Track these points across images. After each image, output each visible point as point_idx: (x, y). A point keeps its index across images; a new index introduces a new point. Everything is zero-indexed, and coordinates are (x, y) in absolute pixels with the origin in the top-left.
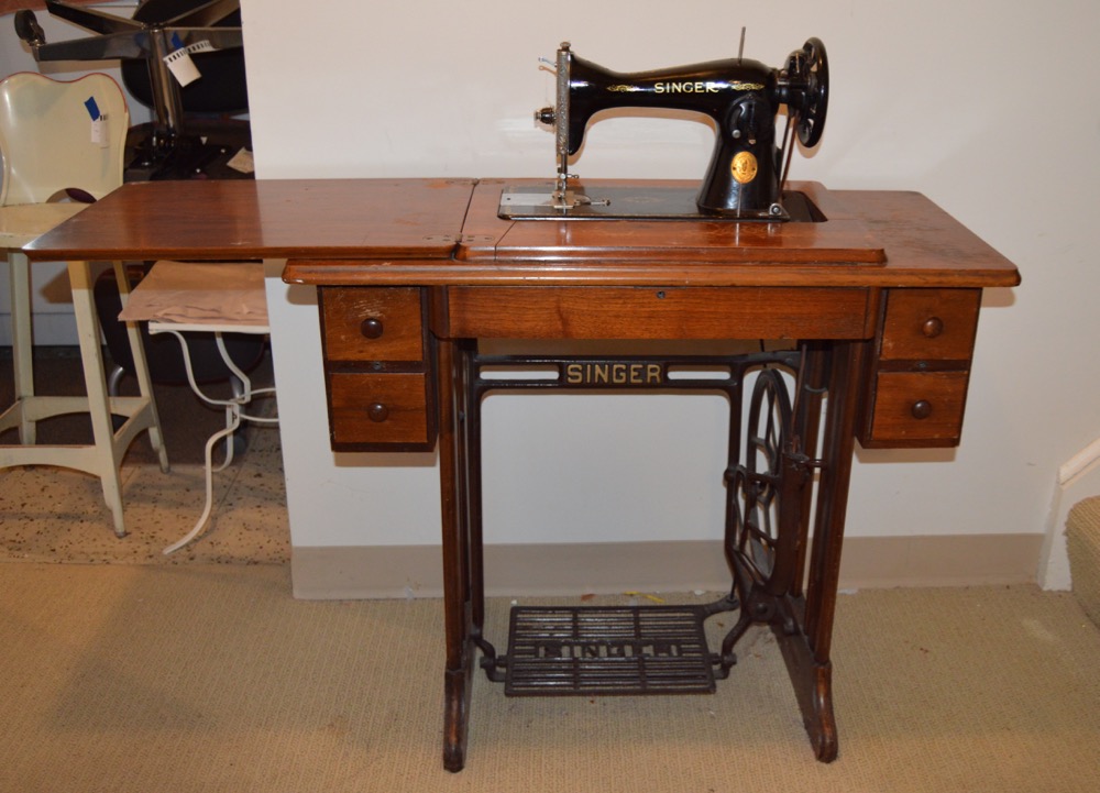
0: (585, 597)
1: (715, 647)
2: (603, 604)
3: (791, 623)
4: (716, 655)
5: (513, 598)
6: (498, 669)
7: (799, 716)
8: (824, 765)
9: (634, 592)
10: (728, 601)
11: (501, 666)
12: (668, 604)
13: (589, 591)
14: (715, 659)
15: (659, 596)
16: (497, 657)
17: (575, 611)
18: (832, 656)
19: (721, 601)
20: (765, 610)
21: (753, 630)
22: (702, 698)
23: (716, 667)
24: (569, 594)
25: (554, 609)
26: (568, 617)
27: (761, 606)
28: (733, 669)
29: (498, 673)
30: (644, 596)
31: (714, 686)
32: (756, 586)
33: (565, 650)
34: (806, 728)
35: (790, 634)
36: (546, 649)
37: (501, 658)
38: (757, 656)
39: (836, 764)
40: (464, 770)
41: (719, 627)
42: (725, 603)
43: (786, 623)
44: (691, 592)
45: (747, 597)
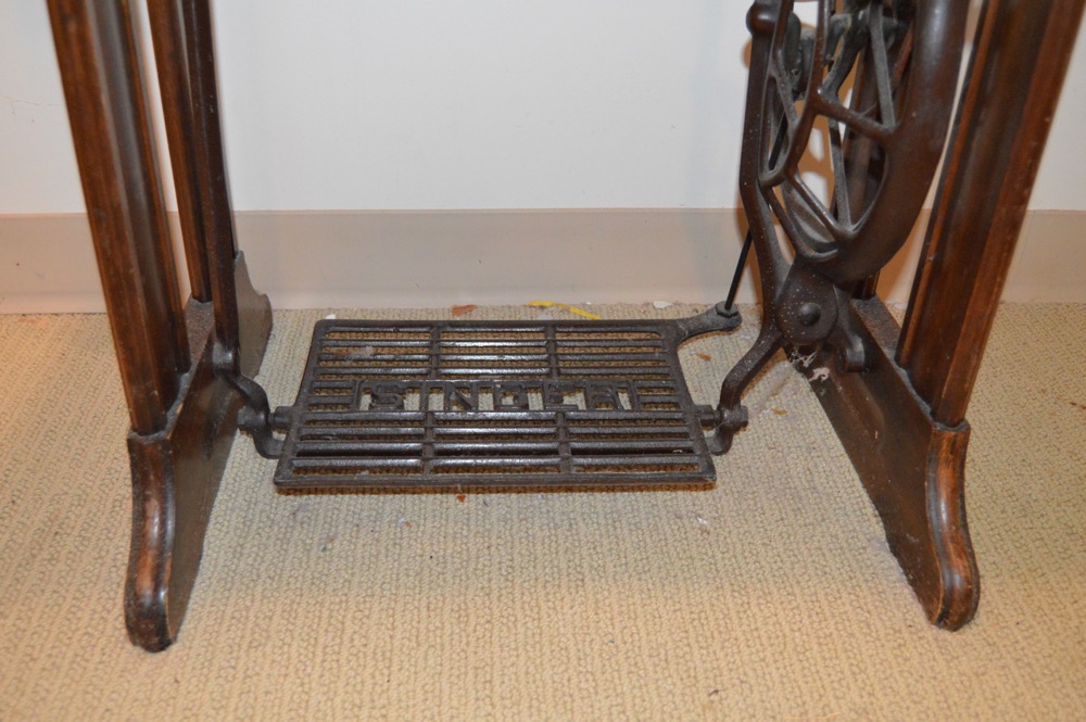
0: (457, 310)
1: (705, 391)
2: (492, 317)
3: (859, 347)
4: (708, 409)
5: (330, 310)
7: (878, 529)
8: (946, 634)
9: (547, 304)
10: (720, 314)
11: (284, 428)
12: (606, 318)
13: (464, 300)
14: (708, 419)
15: (591, 309)
16: (273, 410)
17: (436, 329)
18: (971, 415)
19: (707, 313)
20: (815, 318)
21: (783, 368)
23: (709, 434)
24: (433, 305)
25: (398, 326)
26: (421, 341)
27: (806, 309)
29: (277, 441)
30: (566, 310)
31: (711, 468)
32: (802, 264)
33: (412, 402)
34: (895, 551)
35: (856, 369)
36: (374, 397)
37: (280, 411)
39: (969, 633)
40: (174, 648)
41: (702, 361)
42: (714, 316)
43: (851, 345)
44: (647, 304)
45: (779, 291)
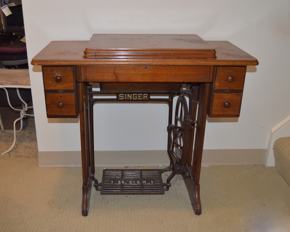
0: (126, 167)
1: (164, 181)
2: (131, 169)
3: (188, 174)
4: (165, 184)
5: (104, 167)
6: (99, 187)
7: (190, 202)
8: (197, 216)
9: (141, 166)
10: (169, 168)
11: (100, 186)
12: (151, 169)
13: (127, 165)
14: (165, 185)
15: (148, 167)
16: (99, 183)
17: (122, 171)
18: (200, 183)
19: (167, 168)
20: (180, 170)
21: (176, 176)
22: (160, 196)
23: (165, 187)
24: (121, 166)
25: (116, 170)
26: (120, 172)
27: (178, 168)
28: (170, 188)
29: (99, 188)
30: (144, 167)
31: (164, 192)
32: (177, 162)
33: (119, 182)
34: (192, 205)
35: (187, 177)
36: (113, 181)
37: (100, 184)
38: (177, 184)
39: (201, 216)
40: (88, 216)
41: (166, 176)
42: (168, 168)
43: (186, 174)
44: (158, 166)
45: (174, 166)
